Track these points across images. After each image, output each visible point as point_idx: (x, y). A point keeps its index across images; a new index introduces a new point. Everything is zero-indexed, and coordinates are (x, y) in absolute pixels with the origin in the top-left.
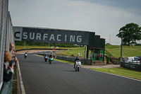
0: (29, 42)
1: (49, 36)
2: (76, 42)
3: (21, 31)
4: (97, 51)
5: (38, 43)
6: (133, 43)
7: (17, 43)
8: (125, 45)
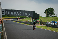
0: (8, 16)
1: (16, 13)
2: (27, 16)
3: (5, 11)
4: (36, 19)
5: (12, 16)
6: (50, 16)
7: (3, 16)
8: (48, 17)
